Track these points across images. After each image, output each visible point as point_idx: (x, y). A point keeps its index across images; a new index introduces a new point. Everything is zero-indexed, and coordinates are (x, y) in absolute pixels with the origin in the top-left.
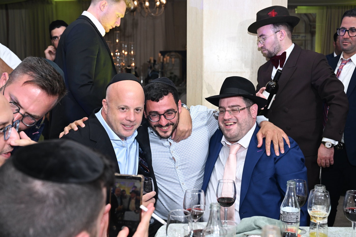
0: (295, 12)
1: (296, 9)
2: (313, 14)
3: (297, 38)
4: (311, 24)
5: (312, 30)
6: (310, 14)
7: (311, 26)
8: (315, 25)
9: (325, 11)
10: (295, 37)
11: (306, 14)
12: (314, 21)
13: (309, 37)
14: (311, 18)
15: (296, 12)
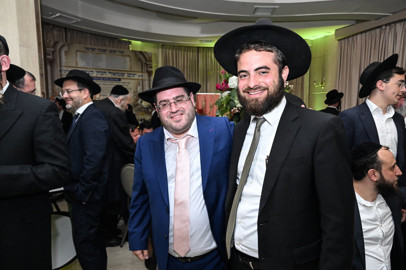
0: (129, 48)
1: (130, 46)
2: (148, 52)
3: (134, 77)
4: (148, 63)
5: (149, 69)
6: (146, 52)
7: (147, 65)
8: (152, 64)
9: (160, 50)
10: (131, 75)
11: (141, 52)
12: (151, 61)
13: (146, 76)
14: (147, 57)
15: (131, 49)
